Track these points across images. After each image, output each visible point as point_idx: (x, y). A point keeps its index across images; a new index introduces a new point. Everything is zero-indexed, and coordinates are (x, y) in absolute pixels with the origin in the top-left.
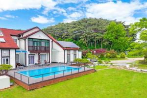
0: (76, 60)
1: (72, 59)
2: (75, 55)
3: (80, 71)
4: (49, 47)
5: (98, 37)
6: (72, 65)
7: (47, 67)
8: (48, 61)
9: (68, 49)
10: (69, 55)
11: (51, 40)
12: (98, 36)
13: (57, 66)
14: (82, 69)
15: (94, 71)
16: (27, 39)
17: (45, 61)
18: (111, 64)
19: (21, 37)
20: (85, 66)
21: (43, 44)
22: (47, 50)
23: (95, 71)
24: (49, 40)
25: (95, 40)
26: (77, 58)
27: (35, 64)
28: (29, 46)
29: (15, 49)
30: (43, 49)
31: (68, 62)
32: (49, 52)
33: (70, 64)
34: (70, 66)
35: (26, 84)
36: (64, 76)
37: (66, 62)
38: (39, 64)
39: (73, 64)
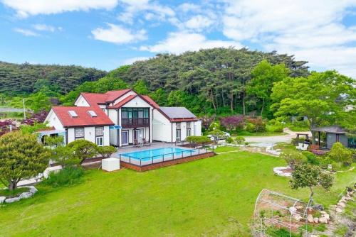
0: (189, 139)
1: (184, 137)
2: (189, 130)
3: (193, 154)
4: (149, 119)
5: (235, 90)
6: (183, 146)
7: (148, 149)
8: (147, 140)
9: (177, 121)
10: (178, 131)
11: (152, 108)
12: (235, 87)
13: (161, 147)
14: (196, 152)
15: (213, 154)
16: (120, 110)
17: (144, 139)
18: (247, 144)
19: (111, 105)
20: (203, 147)
21: (141, 115)
22: (146, 123)
23: (215, 154)
24: (149, 108)
25: (230, 96)
26: (192, 135)
27: (130, 144)
28: (122, 119)
29: (109, 125)
30: (140, 122)
31: (178, 140)
32: (148, 125)
33: (181, 144)
34: (181, 148)
35: (138, 166)
36: (173, 160)
37: (174, 140)
38: (135, 144)
39: (185, 143)
